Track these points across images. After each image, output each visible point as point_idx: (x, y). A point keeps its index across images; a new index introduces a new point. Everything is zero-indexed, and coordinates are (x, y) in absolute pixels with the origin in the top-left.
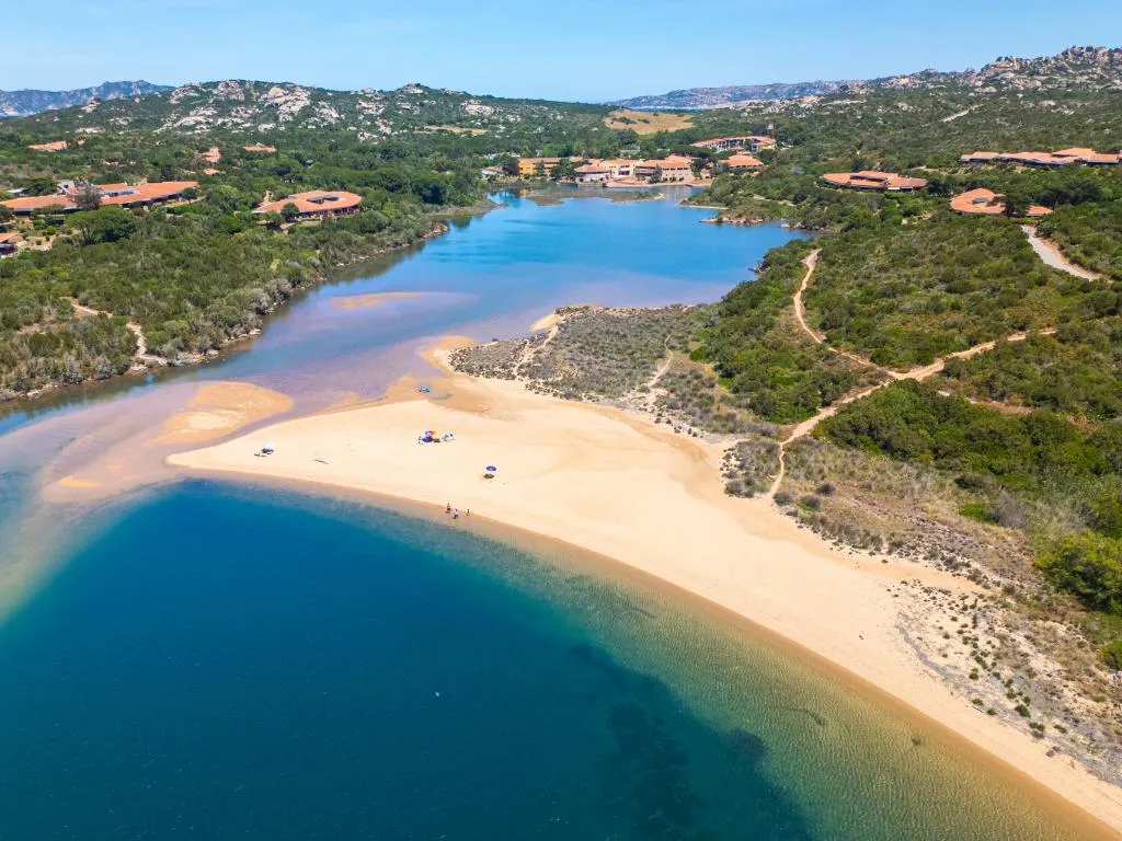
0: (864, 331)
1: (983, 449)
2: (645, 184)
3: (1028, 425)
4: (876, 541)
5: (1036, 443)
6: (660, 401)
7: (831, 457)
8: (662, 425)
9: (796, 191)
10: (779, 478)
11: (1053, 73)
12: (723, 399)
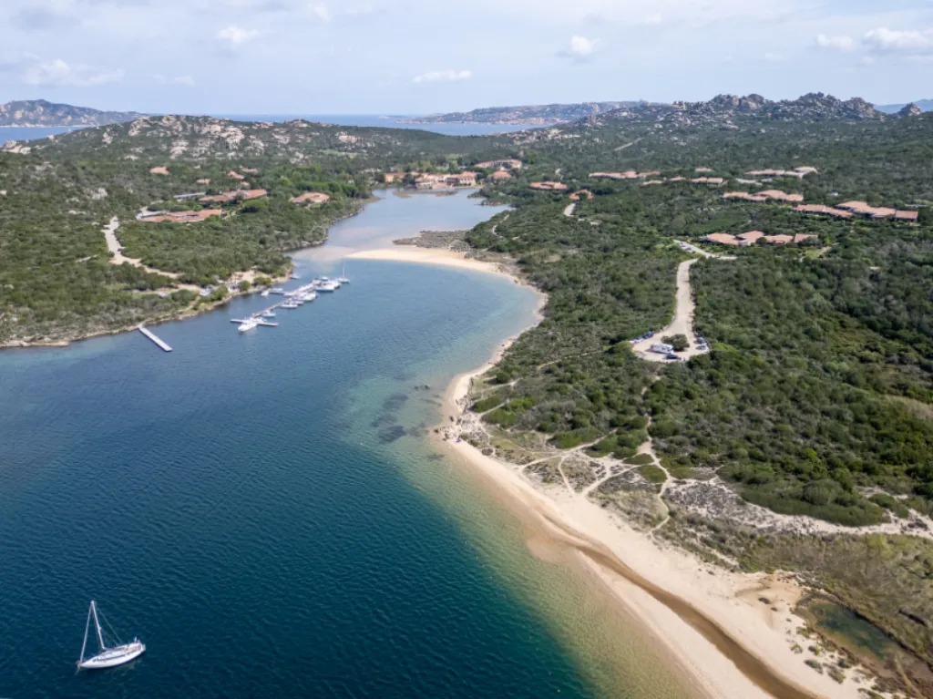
2: (451, 187)
9: (517, 191)
11: (704, 113)
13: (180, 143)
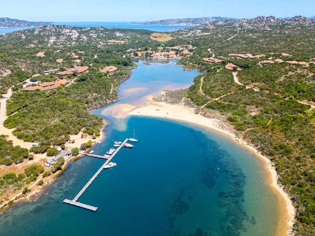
0: (210, 93)
1: (223, 108)
2: (166, 58)
3: (228, 105)
4: (211, 117)
5: (228, 107)
6: (184, 104)
7: (206, 110)
8: (185, 107)
9: (198, 62)
10: (201, 112)
11: (254, 23)
12: (192, 103)
13: (53, 38)
